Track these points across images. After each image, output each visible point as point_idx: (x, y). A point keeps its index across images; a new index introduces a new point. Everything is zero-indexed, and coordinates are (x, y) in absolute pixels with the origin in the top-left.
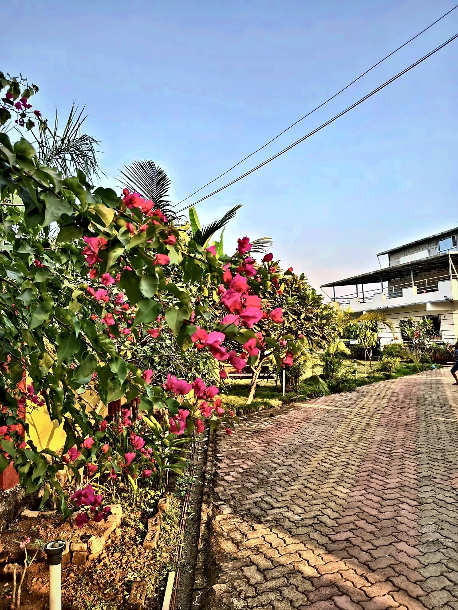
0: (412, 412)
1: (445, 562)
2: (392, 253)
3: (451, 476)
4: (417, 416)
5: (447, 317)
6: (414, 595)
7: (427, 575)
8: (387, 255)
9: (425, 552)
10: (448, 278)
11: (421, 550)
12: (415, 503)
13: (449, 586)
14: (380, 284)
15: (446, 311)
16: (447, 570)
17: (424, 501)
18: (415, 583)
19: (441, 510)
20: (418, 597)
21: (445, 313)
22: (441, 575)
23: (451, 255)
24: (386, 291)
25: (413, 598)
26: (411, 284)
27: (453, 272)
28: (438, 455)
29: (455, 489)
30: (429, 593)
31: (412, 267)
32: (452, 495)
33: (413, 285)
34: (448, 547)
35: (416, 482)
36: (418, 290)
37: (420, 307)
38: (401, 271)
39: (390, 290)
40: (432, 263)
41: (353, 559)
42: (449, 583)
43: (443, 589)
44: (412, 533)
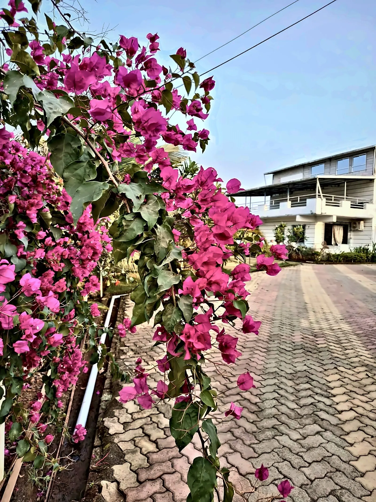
0: (275, 294)
1: (278, 384)
2: (276, 174)
3: (293, 334)
4: (277, 296)
5: (311, 227)
6: (254, 402)
7: (264, 391)
8: (272, 175)
9: (266, 378)
10: (314, 197)
11: (263, 377)
12: (265, 350)
13: (278, 397)
14: (263, 197)
15: (311, 222)
16: (278, 388)
17: (271, 349)
18: (256, 396)
19: (282, 355)
20: (256, 403)
21: (310, 224)
22: (274, 391)
23: (319, 179)
24: (268, 203)
25: (253, 404)
26: (287, 199)
27: (319, 193)
28: (287, 321)
29: (294, 342)
30: (264, 401)
31: (289, 186)
32: (291, 346)
33: (288, 200)
34: (281, 376)
35: (268, 338)
36: (292, 204)
37: (292, 218)
38: (281, 188)
39: (271, 203)
40: (305, 184)
41: (217, 382)
42: (278, 396)
43: (274, 399)
44: (259, 367)
